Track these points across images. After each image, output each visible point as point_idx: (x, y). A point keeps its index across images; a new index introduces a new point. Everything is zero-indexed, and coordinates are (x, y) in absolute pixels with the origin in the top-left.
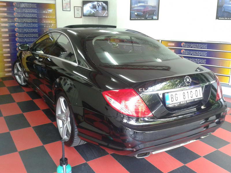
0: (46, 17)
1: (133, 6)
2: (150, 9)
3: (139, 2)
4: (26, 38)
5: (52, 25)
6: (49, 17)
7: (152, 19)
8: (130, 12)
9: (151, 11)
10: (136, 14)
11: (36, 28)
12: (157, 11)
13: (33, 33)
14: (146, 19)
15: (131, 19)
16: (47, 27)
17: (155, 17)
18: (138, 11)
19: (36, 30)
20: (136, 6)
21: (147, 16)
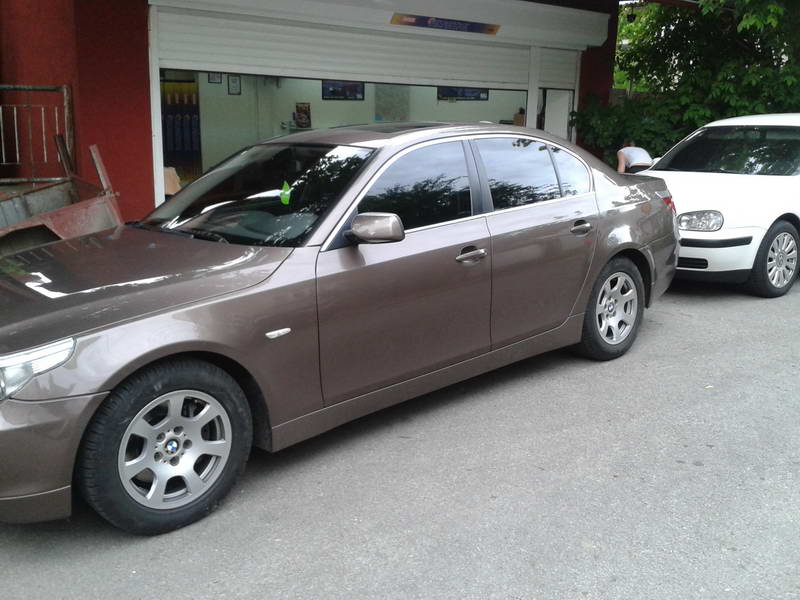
7: (356, 99)
8: (322, 87)
10: (331, 89)
12: (361, 86)
14: (346, 99)
15: (323, 98)
17: (359, 96)
18: (333, 84)
21: (348, 93)
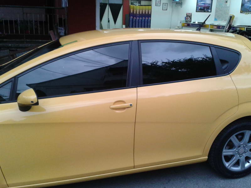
1: (198, 3)
2: (207, 5)
3: (202, 1)
8: (197, 7)
9: (208, 6)
10: (199, 8)
12: (211, 7)
15: (196, 12)
17: (209, 11)
18: (200, 6)
20: (200, 3)
21: (205, 10)
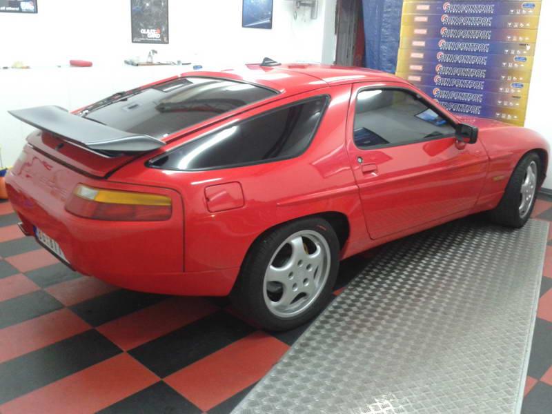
0: (516, 26)
4: (456, 77)
5: (528, 48)
6: (522, 25)
11: (483, 54)
13: (475, 66)
16: (513, 52)
19: (483, 61)
